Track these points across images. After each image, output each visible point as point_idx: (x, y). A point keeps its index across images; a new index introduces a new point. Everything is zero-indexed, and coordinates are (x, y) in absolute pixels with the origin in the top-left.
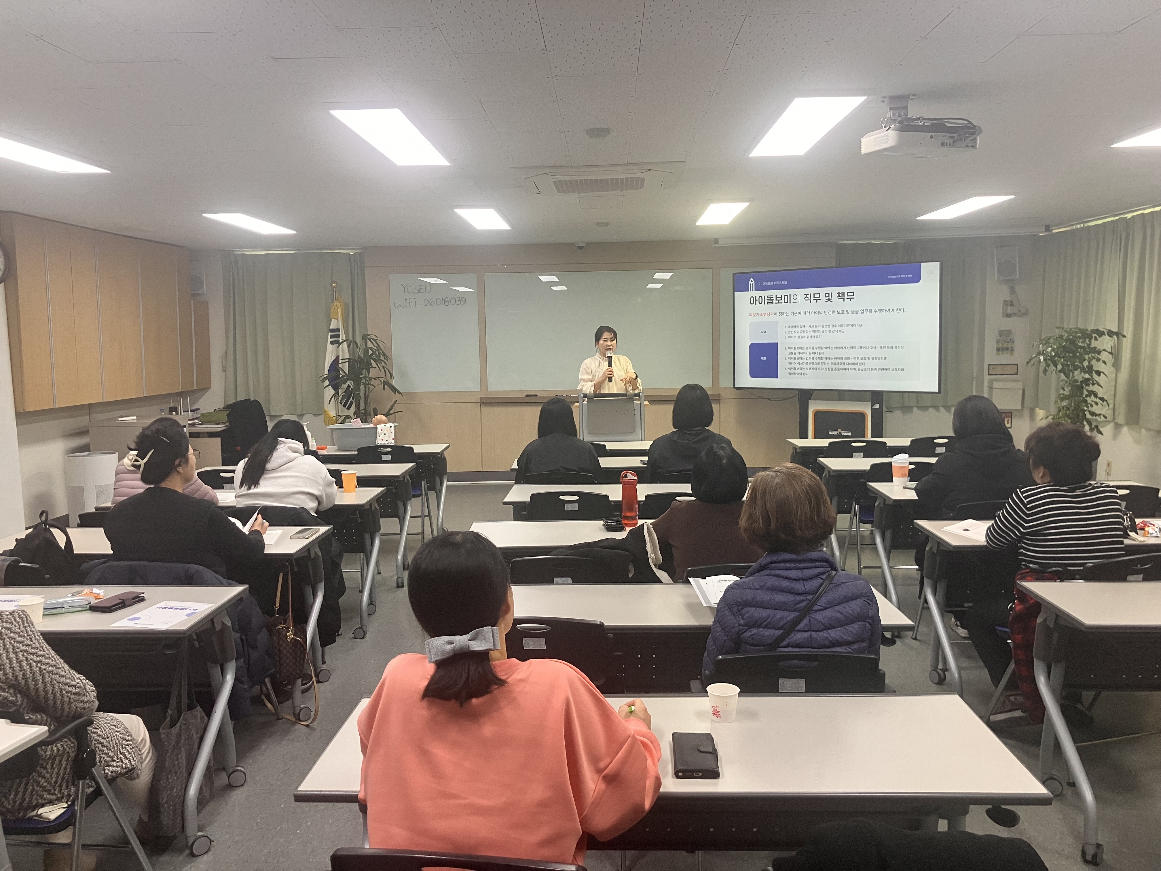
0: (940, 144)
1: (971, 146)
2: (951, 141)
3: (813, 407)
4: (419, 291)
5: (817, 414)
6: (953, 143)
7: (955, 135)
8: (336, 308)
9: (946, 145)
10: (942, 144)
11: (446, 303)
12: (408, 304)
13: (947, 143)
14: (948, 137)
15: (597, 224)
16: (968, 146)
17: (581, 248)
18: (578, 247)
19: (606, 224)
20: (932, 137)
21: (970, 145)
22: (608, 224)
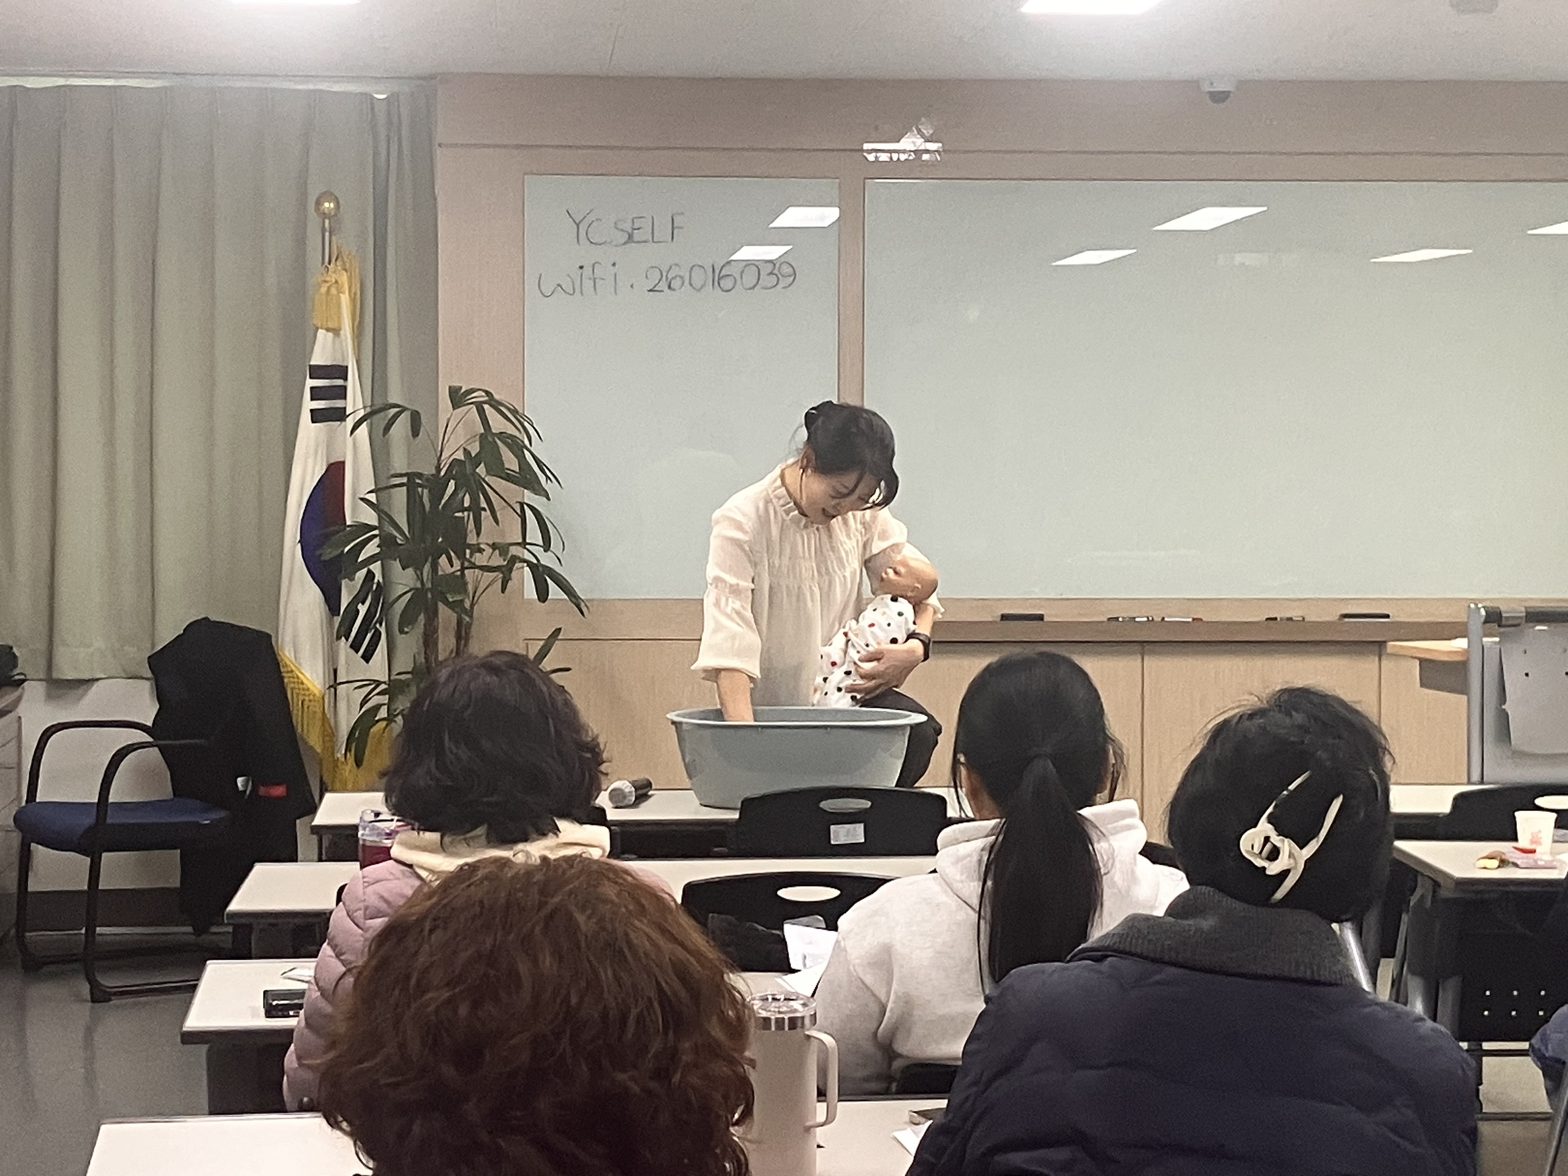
4: (630, 237)
8: (333, 291)
11: (727, 283)
12: (588, 284)
17: (1222, 98)
18: (1210, 93)
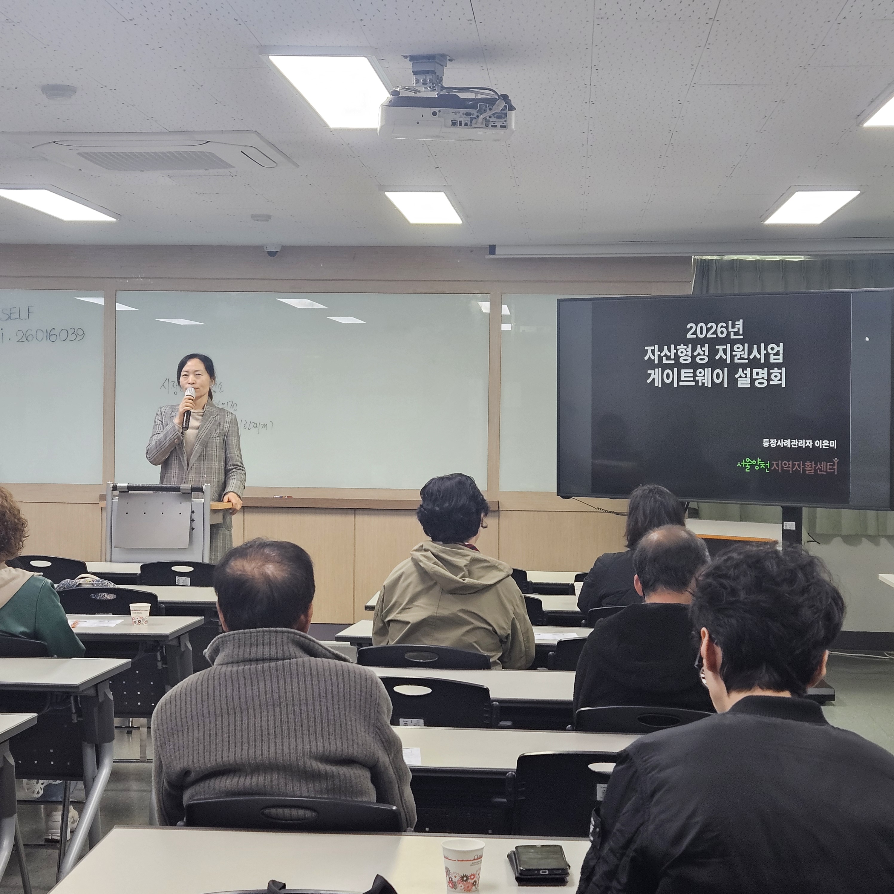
0: (450, 123)
1: (501, 126)
2: (468, 119)
4: (10, 317)
6: (471, 122)
7: (474, 111)
9: (460, 125)
10: (454, 124)
11: (53, 338)
13: (461, 122)
14: (463, 114)
15: (253, 216)
16: (496, 126)
17: (272, 254)
18: (268, 252)
19: (268, 218)
20: (434, 114)
21: (499, 125)
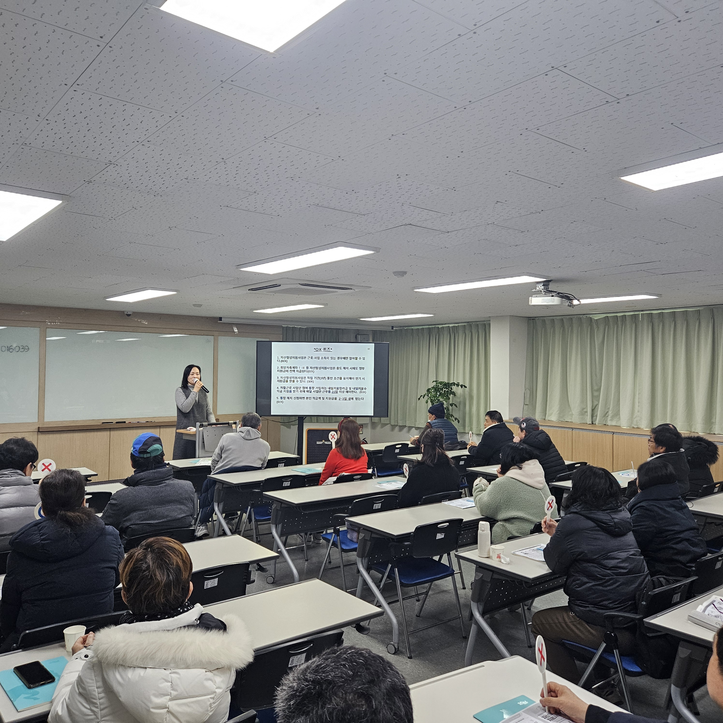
3: (307, 427)
5: (309, 431)
11: (11, 350)
18: (127, 314)
22: (201, 305)
